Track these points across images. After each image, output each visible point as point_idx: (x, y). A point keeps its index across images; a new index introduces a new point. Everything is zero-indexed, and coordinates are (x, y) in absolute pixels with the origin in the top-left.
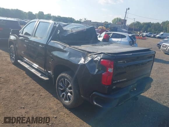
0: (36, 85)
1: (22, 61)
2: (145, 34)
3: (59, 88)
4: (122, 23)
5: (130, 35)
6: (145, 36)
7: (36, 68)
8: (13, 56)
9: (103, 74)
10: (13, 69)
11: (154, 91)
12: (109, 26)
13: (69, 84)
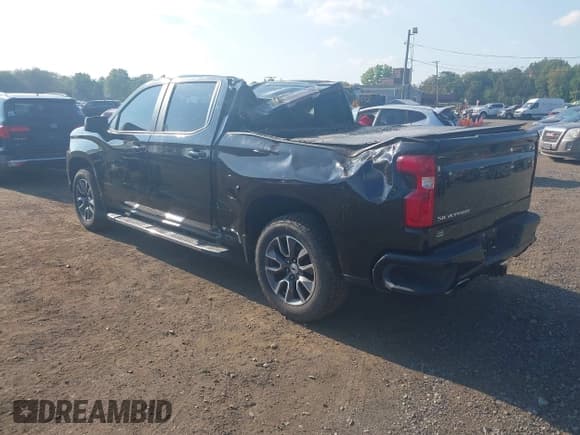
0: (184, 276)
1: (122, 213)
2: (476, 109)
3: (267, 268)
4: (397, 81)
5: (438, 110)
6: (479, 117)
7: (178, 225)
8: (87, 204)
9: (407, 197)
10: (95, 242)
11: (543, 260)
12: (358, 94)
13: (301, 248)
